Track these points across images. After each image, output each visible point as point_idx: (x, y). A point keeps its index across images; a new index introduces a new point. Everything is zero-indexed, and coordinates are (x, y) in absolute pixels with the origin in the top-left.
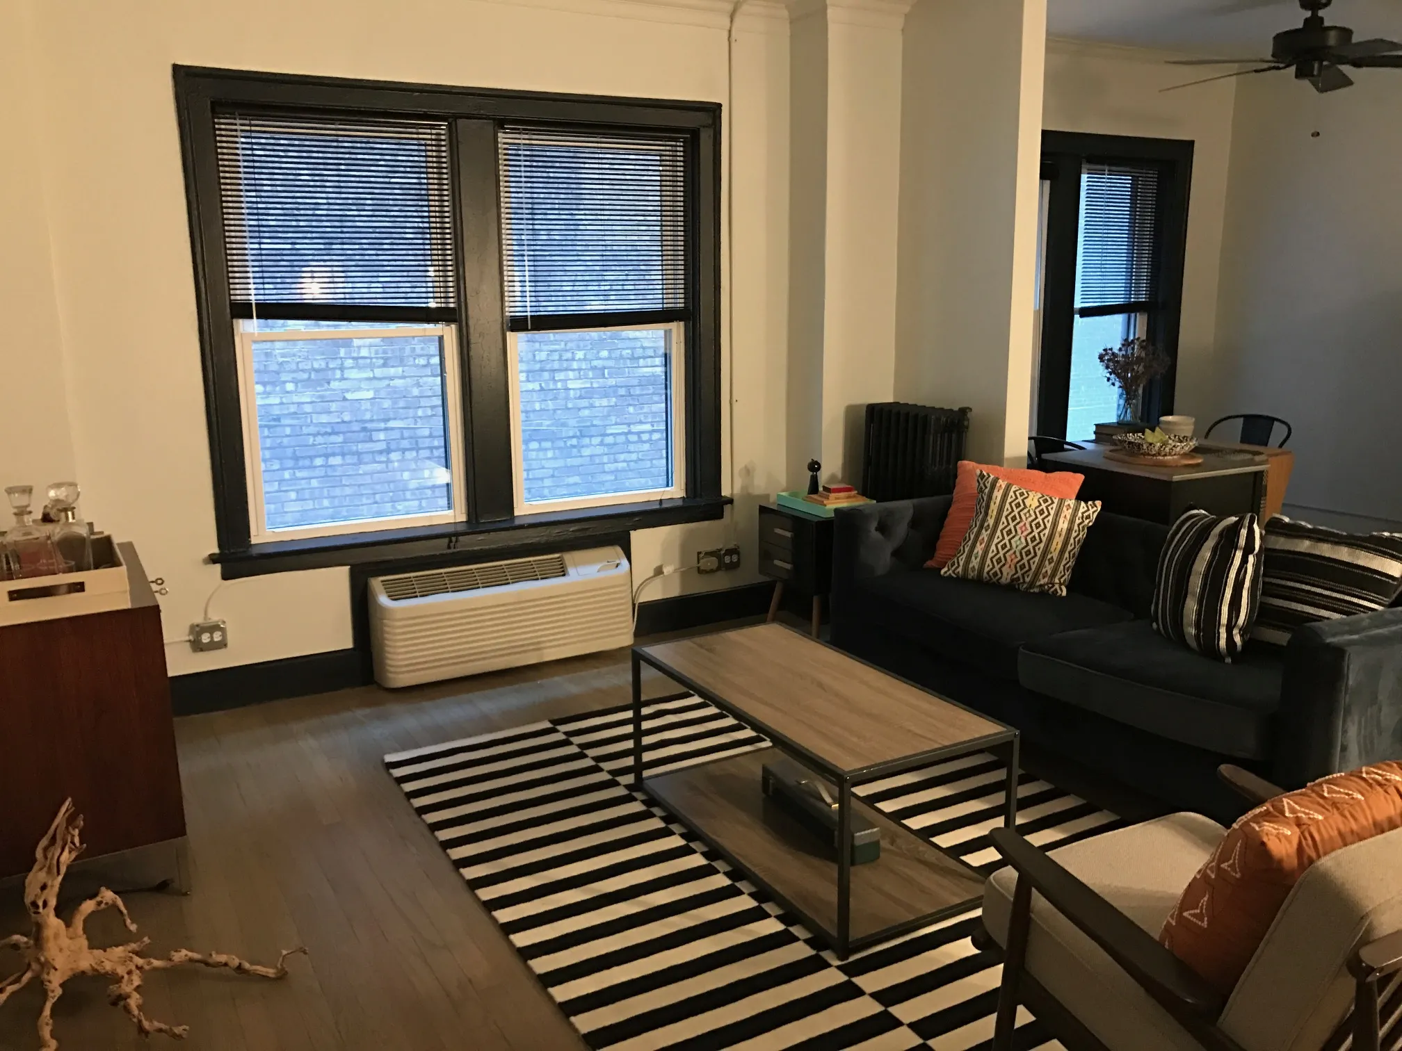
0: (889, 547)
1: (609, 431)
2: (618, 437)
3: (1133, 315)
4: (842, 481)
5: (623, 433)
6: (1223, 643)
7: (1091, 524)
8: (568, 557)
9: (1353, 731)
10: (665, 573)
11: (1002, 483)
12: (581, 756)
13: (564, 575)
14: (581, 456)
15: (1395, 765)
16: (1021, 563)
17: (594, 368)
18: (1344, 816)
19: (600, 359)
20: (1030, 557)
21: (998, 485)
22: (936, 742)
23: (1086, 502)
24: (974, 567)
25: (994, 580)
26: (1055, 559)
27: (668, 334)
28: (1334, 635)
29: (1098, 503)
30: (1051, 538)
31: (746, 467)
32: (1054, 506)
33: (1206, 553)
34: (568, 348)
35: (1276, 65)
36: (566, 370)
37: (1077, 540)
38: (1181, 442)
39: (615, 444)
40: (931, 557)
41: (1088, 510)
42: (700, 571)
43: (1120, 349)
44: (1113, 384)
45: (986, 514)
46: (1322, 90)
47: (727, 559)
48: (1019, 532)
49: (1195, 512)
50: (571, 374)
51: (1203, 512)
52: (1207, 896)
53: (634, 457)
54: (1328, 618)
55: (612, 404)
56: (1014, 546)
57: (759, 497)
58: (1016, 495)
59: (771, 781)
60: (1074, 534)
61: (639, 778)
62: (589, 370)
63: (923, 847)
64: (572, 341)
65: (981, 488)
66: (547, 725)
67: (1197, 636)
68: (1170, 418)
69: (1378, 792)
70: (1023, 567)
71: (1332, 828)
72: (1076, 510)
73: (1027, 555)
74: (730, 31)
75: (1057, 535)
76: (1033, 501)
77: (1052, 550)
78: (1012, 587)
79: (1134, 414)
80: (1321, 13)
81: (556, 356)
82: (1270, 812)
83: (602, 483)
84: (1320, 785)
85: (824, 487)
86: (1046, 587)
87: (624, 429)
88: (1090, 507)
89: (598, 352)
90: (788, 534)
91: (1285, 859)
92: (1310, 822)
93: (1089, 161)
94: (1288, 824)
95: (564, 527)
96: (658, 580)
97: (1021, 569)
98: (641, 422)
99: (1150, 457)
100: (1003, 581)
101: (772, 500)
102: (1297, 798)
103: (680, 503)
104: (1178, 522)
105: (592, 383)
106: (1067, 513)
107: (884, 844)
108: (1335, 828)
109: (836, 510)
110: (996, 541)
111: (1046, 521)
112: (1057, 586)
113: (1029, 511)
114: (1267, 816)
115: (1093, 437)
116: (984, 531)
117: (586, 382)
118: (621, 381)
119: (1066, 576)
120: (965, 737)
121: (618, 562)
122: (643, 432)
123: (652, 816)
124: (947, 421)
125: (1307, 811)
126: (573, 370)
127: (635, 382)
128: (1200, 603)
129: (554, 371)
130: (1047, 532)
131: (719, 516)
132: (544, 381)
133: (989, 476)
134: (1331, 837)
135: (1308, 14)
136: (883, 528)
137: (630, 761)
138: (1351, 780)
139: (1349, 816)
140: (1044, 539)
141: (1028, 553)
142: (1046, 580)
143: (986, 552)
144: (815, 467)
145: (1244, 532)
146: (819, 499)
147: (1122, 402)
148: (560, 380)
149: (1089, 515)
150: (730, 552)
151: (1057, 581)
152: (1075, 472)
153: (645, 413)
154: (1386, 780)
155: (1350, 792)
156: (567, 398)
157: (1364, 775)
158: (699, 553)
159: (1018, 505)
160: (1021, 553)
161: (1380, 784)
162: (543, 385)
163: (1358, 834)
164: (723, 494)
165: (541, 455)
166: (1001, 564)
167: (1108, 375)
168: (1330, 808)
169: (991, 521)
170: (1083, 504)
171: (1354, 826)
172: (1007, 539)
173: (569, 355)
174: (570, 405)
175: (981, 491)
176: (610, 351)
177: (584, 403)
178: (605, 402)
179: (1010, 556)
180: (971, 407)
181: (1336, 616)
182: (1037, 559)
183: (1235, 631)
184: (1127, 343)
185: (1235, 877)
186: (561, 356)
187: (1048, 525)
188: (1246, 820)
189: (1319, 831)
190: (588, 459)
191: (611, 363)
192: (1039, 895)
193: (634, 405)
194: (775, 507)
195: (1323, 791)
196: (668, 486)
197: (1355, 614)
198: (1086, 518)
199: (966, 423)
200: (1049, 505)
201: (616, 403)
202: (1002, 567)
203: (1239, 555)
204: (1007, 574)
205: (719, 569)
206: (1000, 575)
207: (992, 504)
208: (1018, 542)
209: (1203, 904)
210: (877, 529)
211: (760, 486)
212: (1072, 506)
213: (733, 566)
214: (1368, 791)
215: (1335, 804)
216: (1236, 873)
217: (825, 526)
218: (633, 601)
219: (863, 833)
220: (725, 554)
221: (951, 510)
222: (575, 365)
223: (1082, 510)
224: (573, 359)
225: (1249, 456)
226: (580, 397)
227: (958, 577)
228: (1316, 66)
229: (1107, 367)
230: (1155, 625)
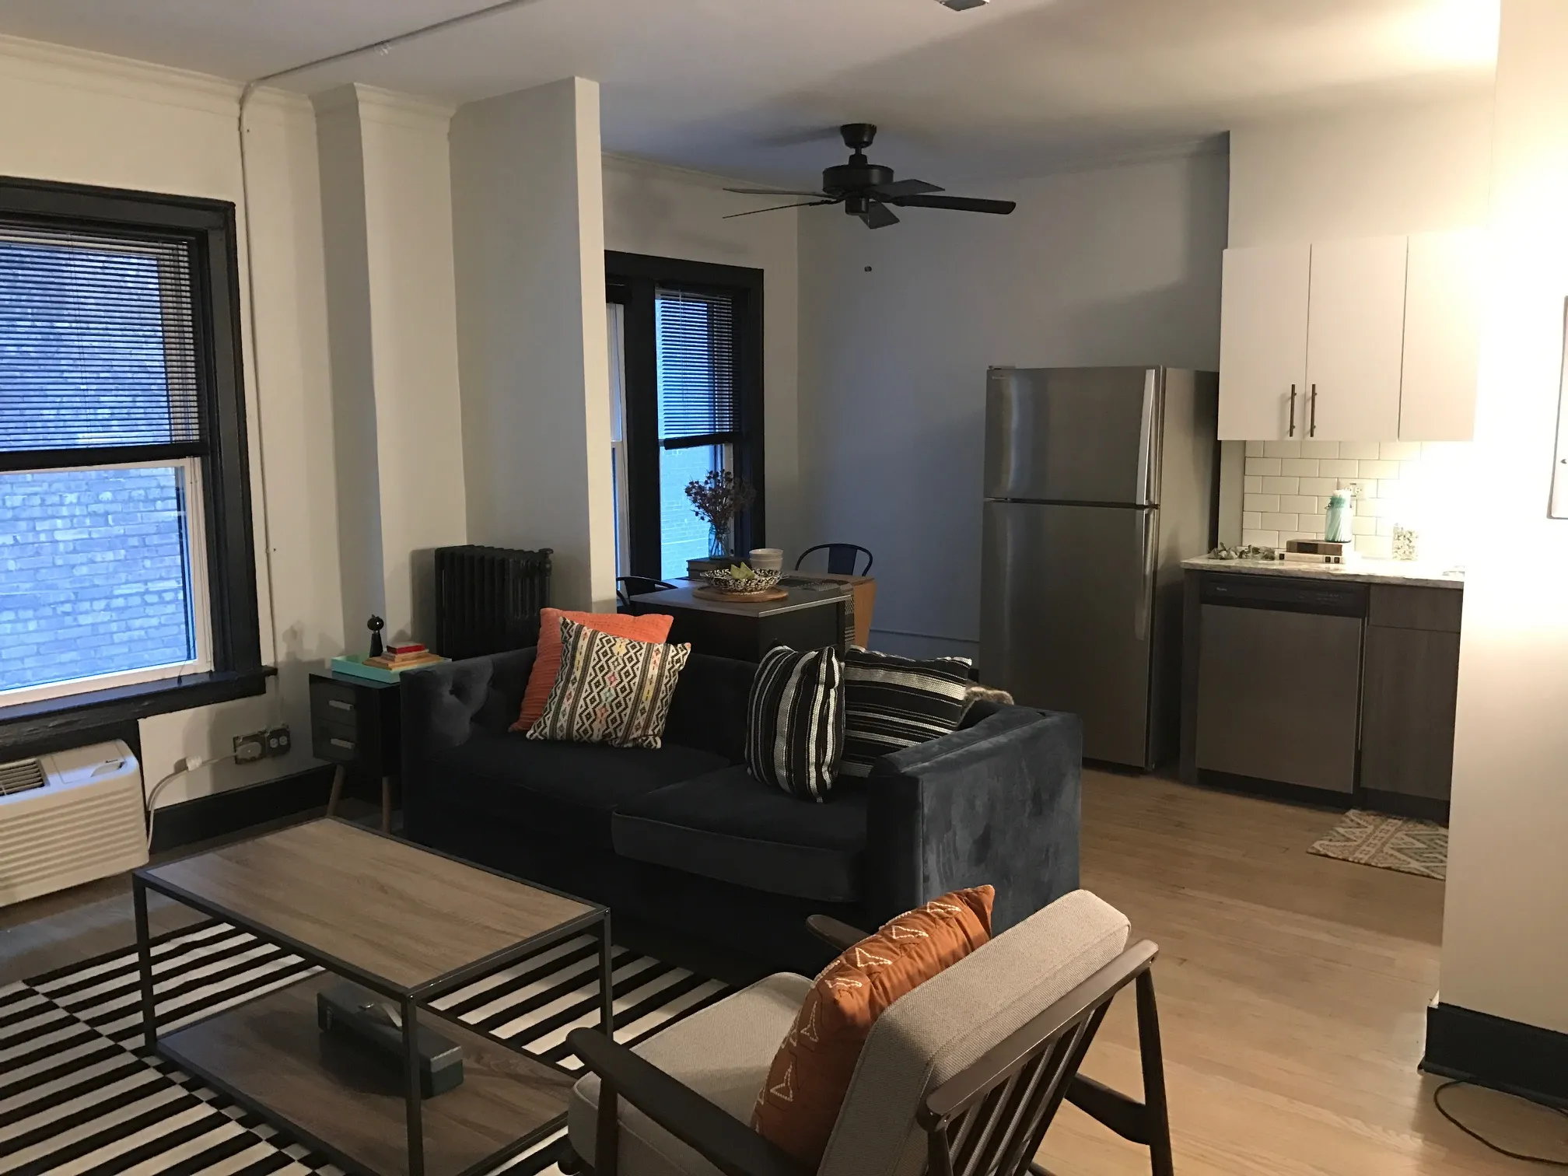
0: (469, 712)
1: (117, 592)
2: (130, 598)
3: (719, 446)
4: (412, 639)
5: (137, 594)
6: (813, 782)
7: (682, 668)
8: (46, 761)
9: (932, 859)
10: (190, 769)
11: (587, 631)
12: (71, 1021)
13: (42, 785)
14: (80, 626)
15: (955, 895)
16: (611, 717)
17: (94, 514)
18: (910, 957)
19: (100, 502)
20: (620, 709)
21: (583, 633)
22: (516, 936)
23: (675, 645)
24: (562, 726)
25: (585, 738)
26: (647, 709)
27: (179, 473)
28: (908, 765)
29: (688, 645)
30: (641, 687)
31: (292, 627)
32: (643, 651)
33: (790, 692)
34: (53, 490)
35: (828, 199)
36: (53, 517)
37: (668, 686)
38: (766, 576)
39: (126, 608)
40: (517, 719)
41: (678, 653)
42: (238, 761)
43: (706, 483)
44: (702, 518)
45: (572, 666)
46: (872, 227)
47: (274, 743)
48: (608, 683)
49: (780, 648)
50: (59, 523)
51: (787, 648)
52: (791, 1066)
53: (154, 622)
54: (905, 747)
55: (122, 557)
56: (603, 698)
57: (311, 663)
58: (602, 643)
59: (328, 1012)
60: (665, 681)
61: (152, 1038)
62: (85, 516)
63: (515, 1058)
64: (58, 481)
65: (566, 638)
66: (21, 987)
67: (789, 777)
68: (759, 551)
69: (942, 927)
70: (614, 720)
71: (901, 971)
72: (666, 653)
73: (618, 708)
74: (240, 120)
75: (648, 682)
76: (620, 648)
77: (644, 699)
78: (605, 742)
79: (726, 548)
80: (864, 151)
81: (37, 500)
82: (843, 965)
83: (111, 658)
84: (890, 927)
85: (389, 648)
86: (640, 740)
87: (141, 588)
88: (680, 650)
89: (98, 496)
90: (347, 707)
91: (857, 1013)
92: (879, 969)
93: (663, 286)
94: (860, 975)
95: (42, 722)
96: (182, 778)
97: (613, 723)
98: (162, 579)
99: (737, 594)
100: (595, 737)
101: (328, 665)
102: (867, 946)
103: (207, 679)
104: (764, 660)
105: (90, 533)
106: (656, 658)
107: (468, 1063)
108: (903, 971)
109: (402, 674)
110: (584, 695)
111: (635, 668)
112: (651, 738)
113: (617, 659)
114: (841, 971)
115: (686, 574)
116: (570, 685)
117: (81, 533)
118: (131, 528)
119: (660, 726)
120: (548, 924)
121: (121, 760)
122: (165, 591)
123: (171, 1083)
124: (527, 564)
125: (877, 958)
126: (63, 517)
127: (153, 530)
128: (789, 744)
129: (33, 519)
130: (637, 680)
131: (261, 690)
132: (19, 532)
133: (573, 624)
134: (900, 982)
135: (853, 151)
136: (458, 691)
137: (138, 1018)
138: (918, 918)
139: (915, 955)
140: (635, 688)
141: (619, 705)
142: (639, 732)
143: (574, 707)
144: (376, 624)
145: (824, 666)
146: (384, 661)
147: (713, 537)
148: (43, 531)
149: (679, 659)
150: (276, 734)
151: (650, 732)
152: (664, 613)
153: (166, 567)
154: (948, 912)
155: (916, 931)
156: (55, 553)
157: (928, 911)
158: (235, 739)
159: (605, 654)
160: (611, 707)
161: (943, 918)
162: (18, 538)
163: (925, 974)
164: (263, 664)
165: (19, 627)
166: (591, 720)
167: (697, 509)
168: (898, 951)
169: (578, 674)
170: (672, 647)
171: (921, 965)
172: (595, 691)
173: (56, 499)
174: (59, 562)
175: (565, 641)
176: (114, 492)
177: (81, 558)
178: (110, 556)
179: (600, 710)
180: (551, 548)
181: (912, 744)
182: (628, 711)
183: (824, 769)
184: (713, 475)
185: (814, 1042)
186: (43, 500)
187: (638, 673)
188: (821, 977)
189: (890, 979)
190: (90, 628)
191: (118, 507)
192: (625, 1100)
193: (151, 558)
194: (330, 676)
195: (892, 934)
196: (189, 658)
197: (929, 739)
198: (677, 663)
199: (548, 566)
200: (638, 651)
201: (125, 556)
202: (592, 722)
203: (821, 689)
204: (598, 730)
205: (262, 756)
206: (590, 732)
207: (578, 654)
208: (609, 694)
209: (787, 1077)
210: (452, 692)
211: (311, 649)
212: (661, 650)
213: (283, 750)
214: (931, 927)
215: (902, 946)
216: (815, 1038)
217: (389, 695)
218: (146, 807)
219: (441, 1056)
220: (271, 737)
221: (535, 665)
222: (65, 511)
223: (671, 654)
224: (62, 504)
225: (836, 586)
226: (75, 551)
227: (545, 739)
228: (863, 203)
229: (695, 501)
230: (749, 771)
